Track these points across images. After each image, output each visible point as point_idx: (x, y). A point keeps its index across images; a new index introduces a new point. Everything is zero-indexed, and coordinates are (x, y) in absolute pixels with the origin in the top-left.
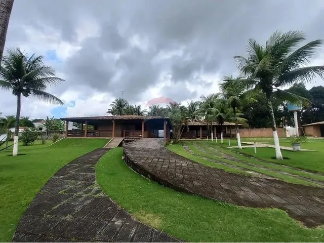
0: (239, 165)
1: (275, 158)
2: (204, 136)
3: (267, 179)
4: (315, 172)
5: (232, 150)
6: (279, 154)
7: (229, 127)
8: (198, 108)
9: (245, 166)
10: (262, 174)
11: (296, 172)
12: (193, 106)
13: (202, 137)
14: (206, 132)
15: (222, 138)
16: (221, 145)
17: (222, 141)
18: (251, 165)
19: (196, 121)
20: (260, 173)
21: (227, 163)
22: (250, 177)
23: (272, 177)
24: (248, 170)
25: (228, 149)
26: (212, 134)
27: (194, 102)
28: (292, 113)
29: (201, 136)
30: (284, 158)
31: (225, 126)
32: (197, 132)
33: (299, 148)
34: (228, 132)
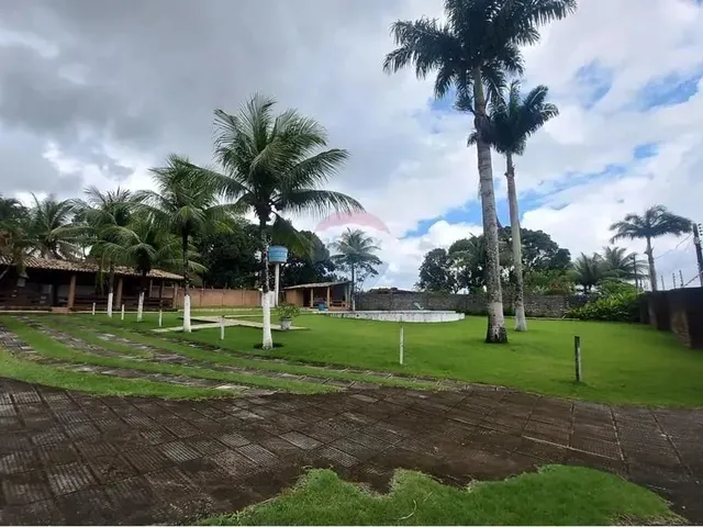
0: (194, 373)
1: (259, 346)
2: (81, 302)
3: (263, 397)
4: (322, 365)
5: (169, 336)
6: (268, 338)
7: (158, 281)
8: (69, 219)
9: (210, 373)
10: (251, 385)
11: (299, 369)
12: (52, 212)
13: (75, 303)
14: (88, 291)
15: (141, 307)
16: (136, 326)
17: (140, 316)
18: (221, 370)
19: (59, 258)
20: (246, 384)
21: (165, 374)
22: (229, 399)
23: (271, 388)
24: (220, 382)
25: (157, 334)
26: (111, 296)
27: (59, 200)
28: (272, 267)
29: (71, 301)
30: (275, 345)
31: (150, 278)
32: (55, 291)
33: (289, 325)
34: (154, 294)
